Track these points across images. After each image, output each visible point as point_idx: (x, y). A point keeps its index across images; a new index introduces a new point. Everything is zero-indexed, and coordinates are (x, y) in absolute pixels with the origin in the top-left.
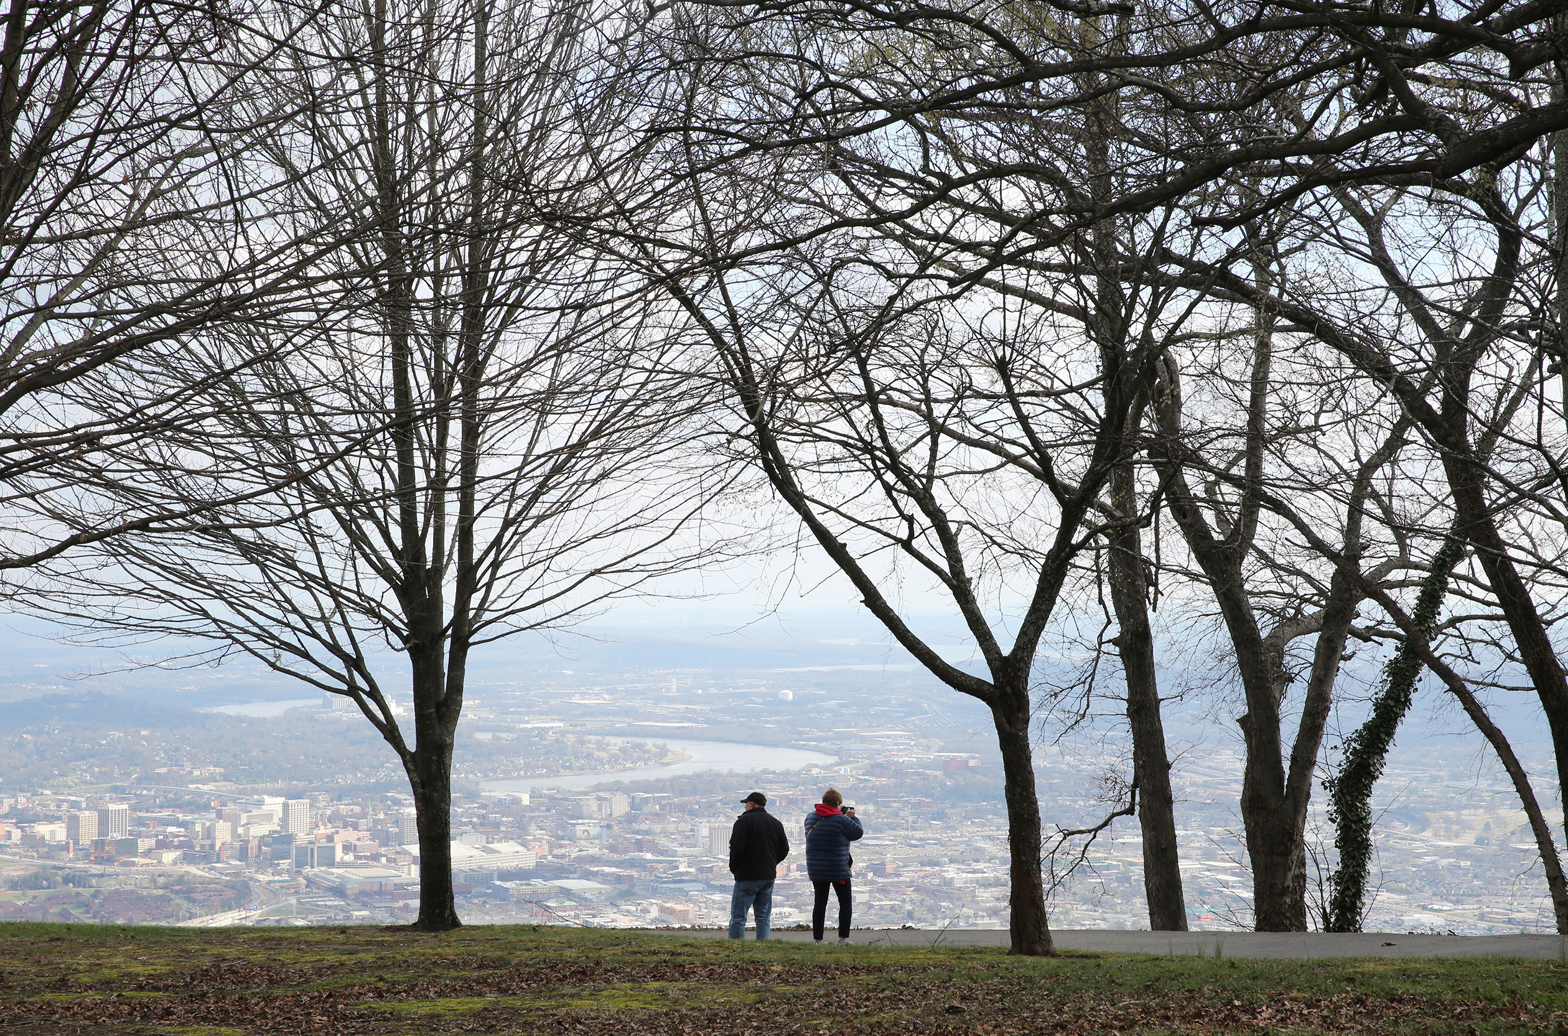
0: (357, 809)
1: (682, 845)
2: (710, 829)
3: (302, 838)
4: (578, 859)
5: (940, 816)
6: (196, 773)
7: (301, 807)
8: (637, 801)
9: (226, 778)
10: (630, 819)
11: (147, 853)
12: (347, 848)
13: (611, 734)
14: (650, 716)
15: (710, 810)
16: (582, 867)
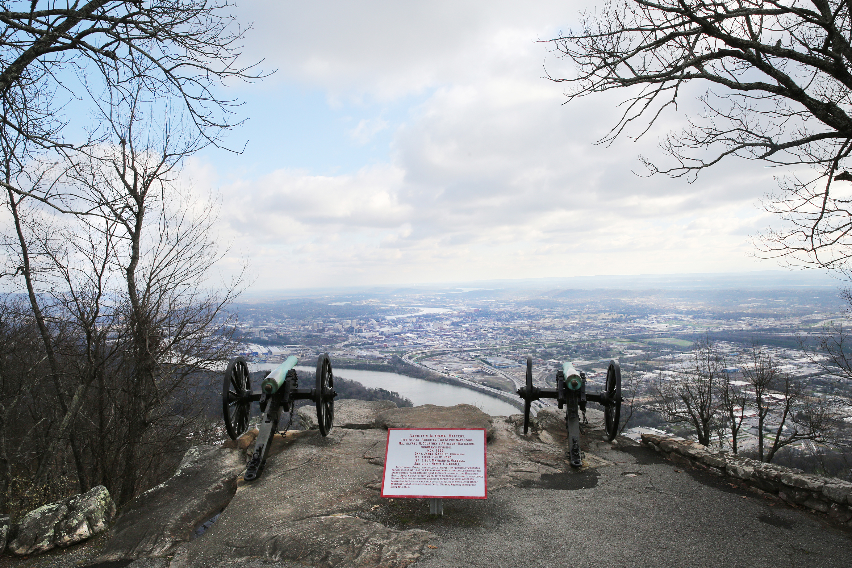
1: (428, 327)
2: (433, 324)
3: (356, 328)
5: (476, 320)
8: (417, 319)
10: (417, 322)
12: (365, 329)
13: (407, 307)
14: (413, 303)
15: (432, 320)
16: (411, 331)
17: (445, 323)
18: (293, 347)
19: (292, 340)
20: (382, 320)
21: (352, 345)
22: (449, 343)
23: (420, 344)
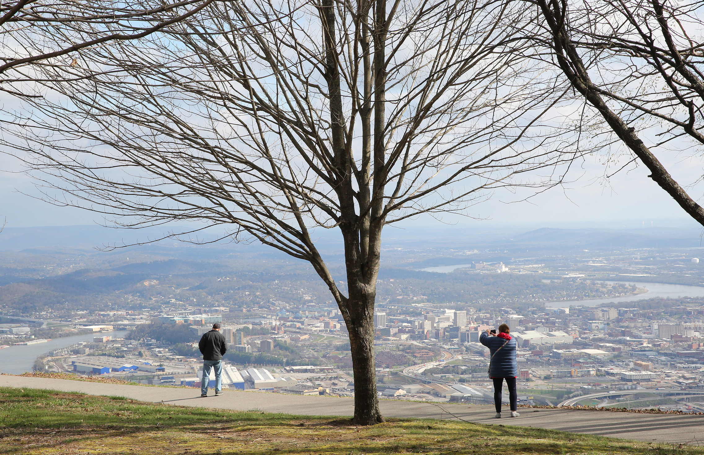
0: (488, 315)
1: (644, 333)
2: (659, 326)
3: (463, 328)
4: (594, 340)
6: (415, 298)
7: (462, 314)
8: (622, 312)
9: (428, 301)
10: (618, 321)
11: (395, 335)
13: (608, 280)
14: (627, 271)
15: (658, 317)
16: (595, 343)
17: (692, 325)
18: (306, 371)
19: (309, 353)
20: (533, 313)
21: (446, 370)
22: (687, 375)
23: (613, 374)
